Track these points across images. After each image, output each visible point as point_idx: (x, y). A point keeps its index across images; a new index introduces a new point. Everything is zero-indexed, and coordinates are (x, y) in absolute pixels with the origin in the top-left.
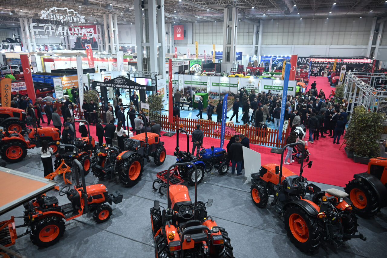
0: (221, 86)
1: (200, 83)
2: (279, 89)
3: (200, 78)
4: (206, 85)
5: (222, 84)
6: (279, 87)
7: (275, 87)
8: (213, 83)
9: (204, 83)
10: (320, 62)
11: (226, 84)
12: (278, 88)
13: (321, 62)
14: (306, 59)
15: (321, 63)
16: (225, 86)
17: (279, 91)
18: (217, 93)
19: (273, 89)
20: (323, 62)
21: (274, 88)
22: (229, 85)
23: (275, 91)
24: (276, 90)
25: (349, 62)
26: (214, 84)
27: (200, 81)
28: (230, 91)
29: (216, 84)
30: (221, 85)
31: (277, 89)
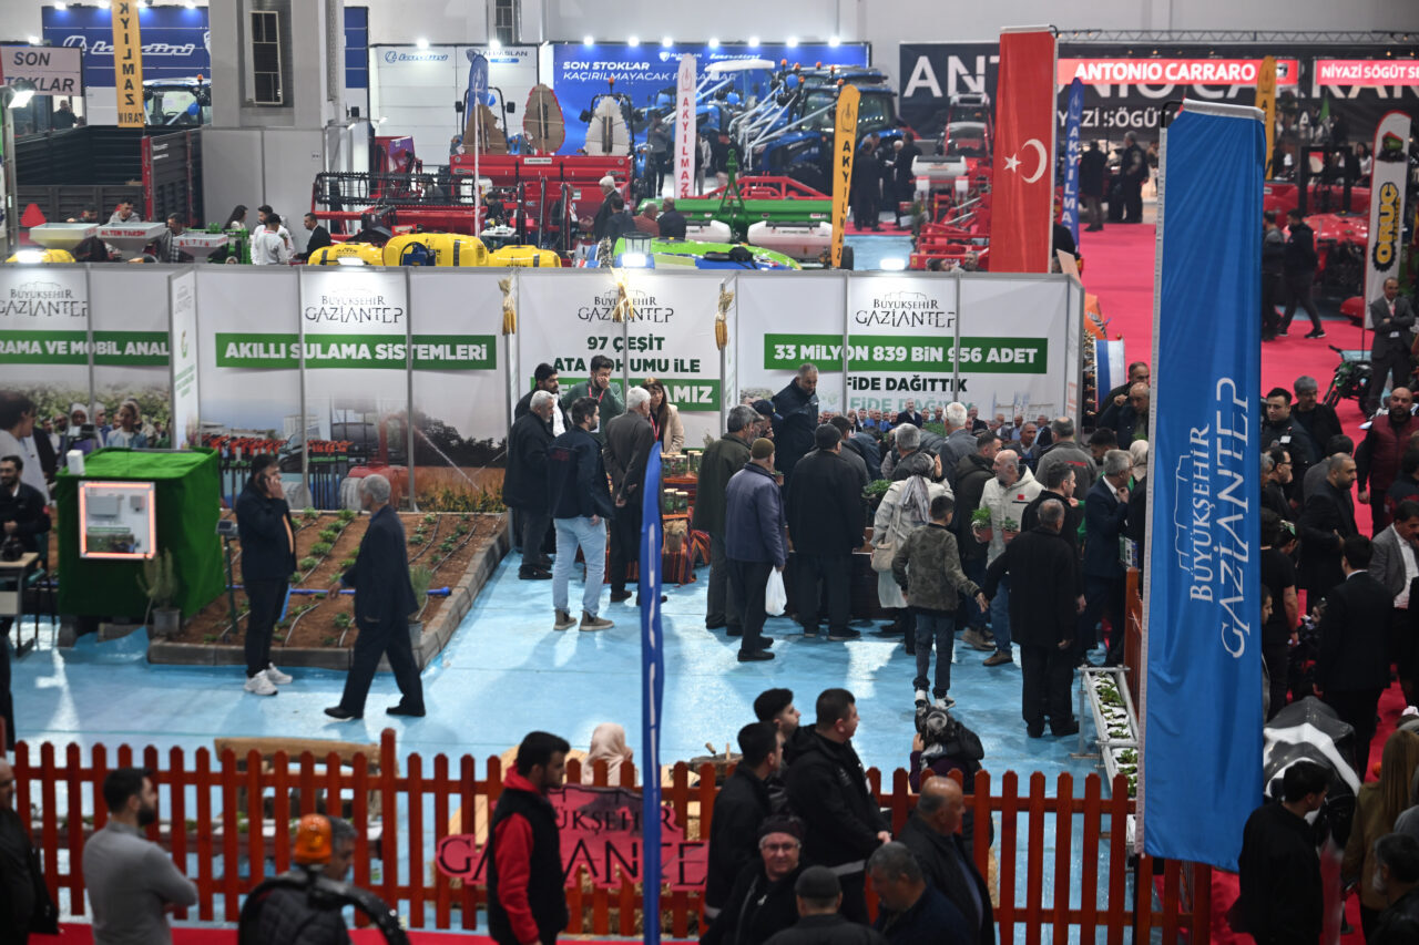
0: (315, 364)
1: (77, 347)
2: (908, 365)
3: (79, 295)
4: (165, 362)
5: (325, 341)
6: (909, 342)
7: (870, 342)
8: (222, 340)
9: (122, 338)
10: (1105, 92)
11: (373, 340)
12: (901, 354)
13: (1115, 88)
14: (981, 61)
15: (1113, 102)
16: (363, 364)
17: (917, 386)
18: (273, 440)
19: (857, 365)
20: (1132, 88)
21: (862, 353)
22: (397, 351)
23: (874, 384)
24: (883, 375)
25: (1346, 89)
26: (244, 350)
27: (78, 325)
28: (412, 414)
29: (258, 351)
30: (316, 351)
31: (895, 366)
